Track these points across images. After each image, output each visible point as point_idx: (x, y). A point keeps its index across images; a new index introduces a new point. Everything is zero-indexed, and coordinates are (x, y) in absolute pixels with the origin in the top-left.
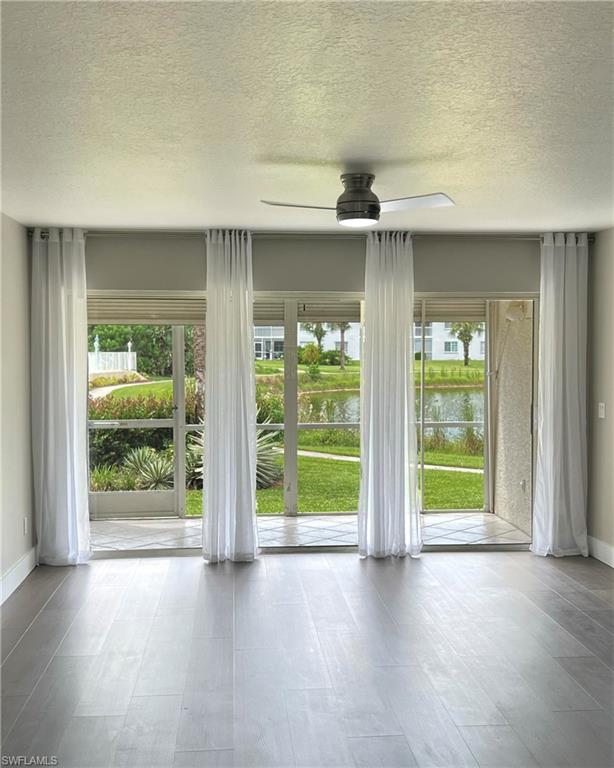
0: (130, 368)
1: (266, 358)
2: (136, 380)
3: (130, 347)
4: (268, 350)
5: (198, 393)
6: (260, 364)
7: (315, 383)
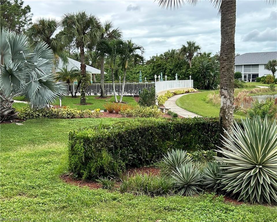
0: (190, 87)
1: (249, 82)
2: (193, 91)
3: (190, 77)
4: (249, 78)
5: (223, 107)
6: (247, 84)
7: (273, 92)
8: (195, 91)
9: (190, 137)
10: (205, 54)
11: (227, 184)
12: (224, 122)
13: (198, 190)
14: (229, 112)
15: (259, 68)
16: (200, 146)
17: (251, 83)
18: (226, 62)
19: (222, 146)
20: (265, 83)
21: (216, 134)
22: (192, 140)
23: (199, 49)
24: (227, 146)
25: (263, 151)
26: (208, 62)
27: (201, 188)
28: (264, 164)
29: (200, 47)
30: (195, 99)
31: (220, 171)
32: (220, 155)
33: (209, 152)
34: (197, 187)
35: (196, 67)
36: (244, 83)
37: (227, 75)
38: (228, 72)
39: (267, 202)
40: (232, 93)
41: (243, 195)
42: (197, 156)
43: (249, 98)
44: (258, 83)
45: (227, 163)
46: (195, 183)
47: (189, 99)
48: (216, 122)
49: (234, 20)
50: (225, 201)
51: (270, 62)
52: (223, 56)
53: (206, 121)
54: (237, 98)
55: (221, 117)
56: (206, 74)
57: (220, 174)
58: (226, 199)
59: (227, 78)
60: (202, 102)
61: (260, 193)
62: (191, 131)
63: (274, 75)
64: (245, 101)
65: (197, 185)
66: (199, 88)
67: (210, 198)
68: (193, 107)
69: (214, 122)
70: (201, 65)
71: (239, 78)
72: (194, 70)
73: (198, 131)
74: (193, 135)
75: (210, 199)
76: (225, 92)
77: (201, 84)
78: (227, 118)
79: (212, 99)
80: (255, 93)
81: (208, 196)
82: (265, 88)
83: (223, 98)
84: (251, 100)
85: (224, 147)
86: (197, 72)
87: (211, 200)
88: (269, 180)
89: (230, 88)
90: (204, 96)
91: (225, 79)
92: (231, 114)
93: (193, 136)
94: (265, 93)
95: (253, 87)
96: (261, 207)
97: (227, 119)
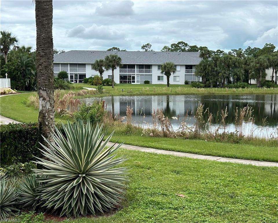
0: (7, 87)
1: (76, 83)
2: (10, 92)
3: (7, 76)
4: (76, 78)
5: (42, 111)
6: (73, 85)
7: (101, 95)
8: (14, 92)
9: (5, 149)
10: (24, 48)
11: (48, 200)
12: (44, 128)
13: (13, 211)
14: (49, 117)
15: (86, 68)
16: (17, 158)
17: (79, 85)
18: (44, 58)
19: (42, 157)
20: (92, 85)
21: (36, 143)
22: (7, 152)
23: (17, 41)
24: (47, 155)
25: (86, 158)
26: (28, 58)
27: (17, 208)
28: (87, 173)
29: (17, 39)
30: (13, 102)
31: (40, 185)
32: (40, 167)
33: (27, 165)
34: (12, 207)
35: (13, 63)
36: (70, 84)
37: (45, 74)
38: (46, 70)
39: (92, 214)
40: (52, 95)
41: (65, 210)
42: (13, 171)
43: (75, 101)
44: (86, 84)
45: (47, 175)
46: (10, 203)
47: (5, 102)
48: (36, 128)
49: (50, 10)
50: (46, 219)
51: (97, 61)
52: (40, 51)
53: (24, 128)
54: (63, 101)
55: (40, 123)
56: (26, 73)
57: (40, 188)
58: (47, 217)
59: (45, 77)
60: (22, 105)
61: (83, 205)
62: (5, 141)
63: (102, 76)
64: (72, 104)
65: (13, 205)
66: (19, 89)
67: (27, 218)
68: (10, 111)
69: (33, 129)
70: (20, 61)
71: (65, 78)
72: (11, 66)
73: (14, 140)
74: (8, 145)
75: (27, 220)
76: (44, 94)
77: (20, 84)
78: (47, 123)
79: (34, 102)
80: (83, 95)
81: (26, 217)
82: (92, 90)
83: (42, 100)
84: (77, 103)
85: (45, 157)
86: (15, 69)
87: (29, 220)
88: (93, 189)
89: (49, 88)
90: (24, 98)
91: (43, 78)
92: (51, 118)
93: (8, 147)
94: (93, 95)
95: (81, 89)
96: (85, 219)
97: (47, 125)
